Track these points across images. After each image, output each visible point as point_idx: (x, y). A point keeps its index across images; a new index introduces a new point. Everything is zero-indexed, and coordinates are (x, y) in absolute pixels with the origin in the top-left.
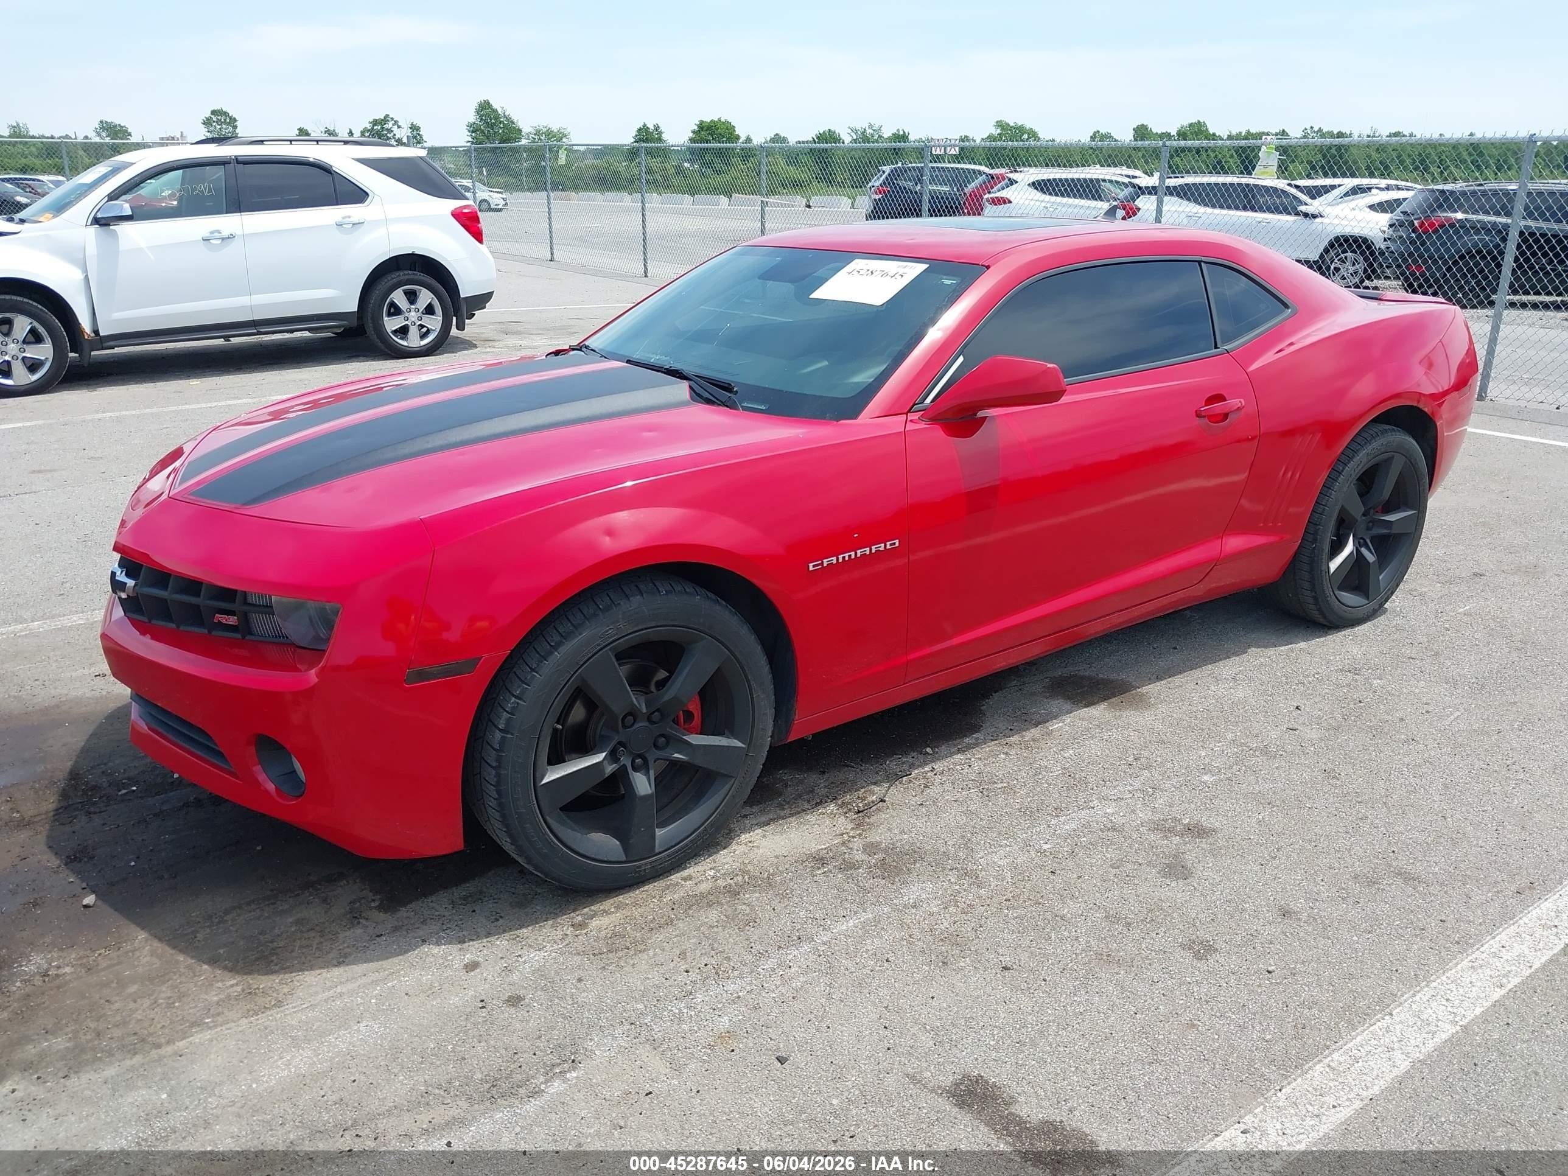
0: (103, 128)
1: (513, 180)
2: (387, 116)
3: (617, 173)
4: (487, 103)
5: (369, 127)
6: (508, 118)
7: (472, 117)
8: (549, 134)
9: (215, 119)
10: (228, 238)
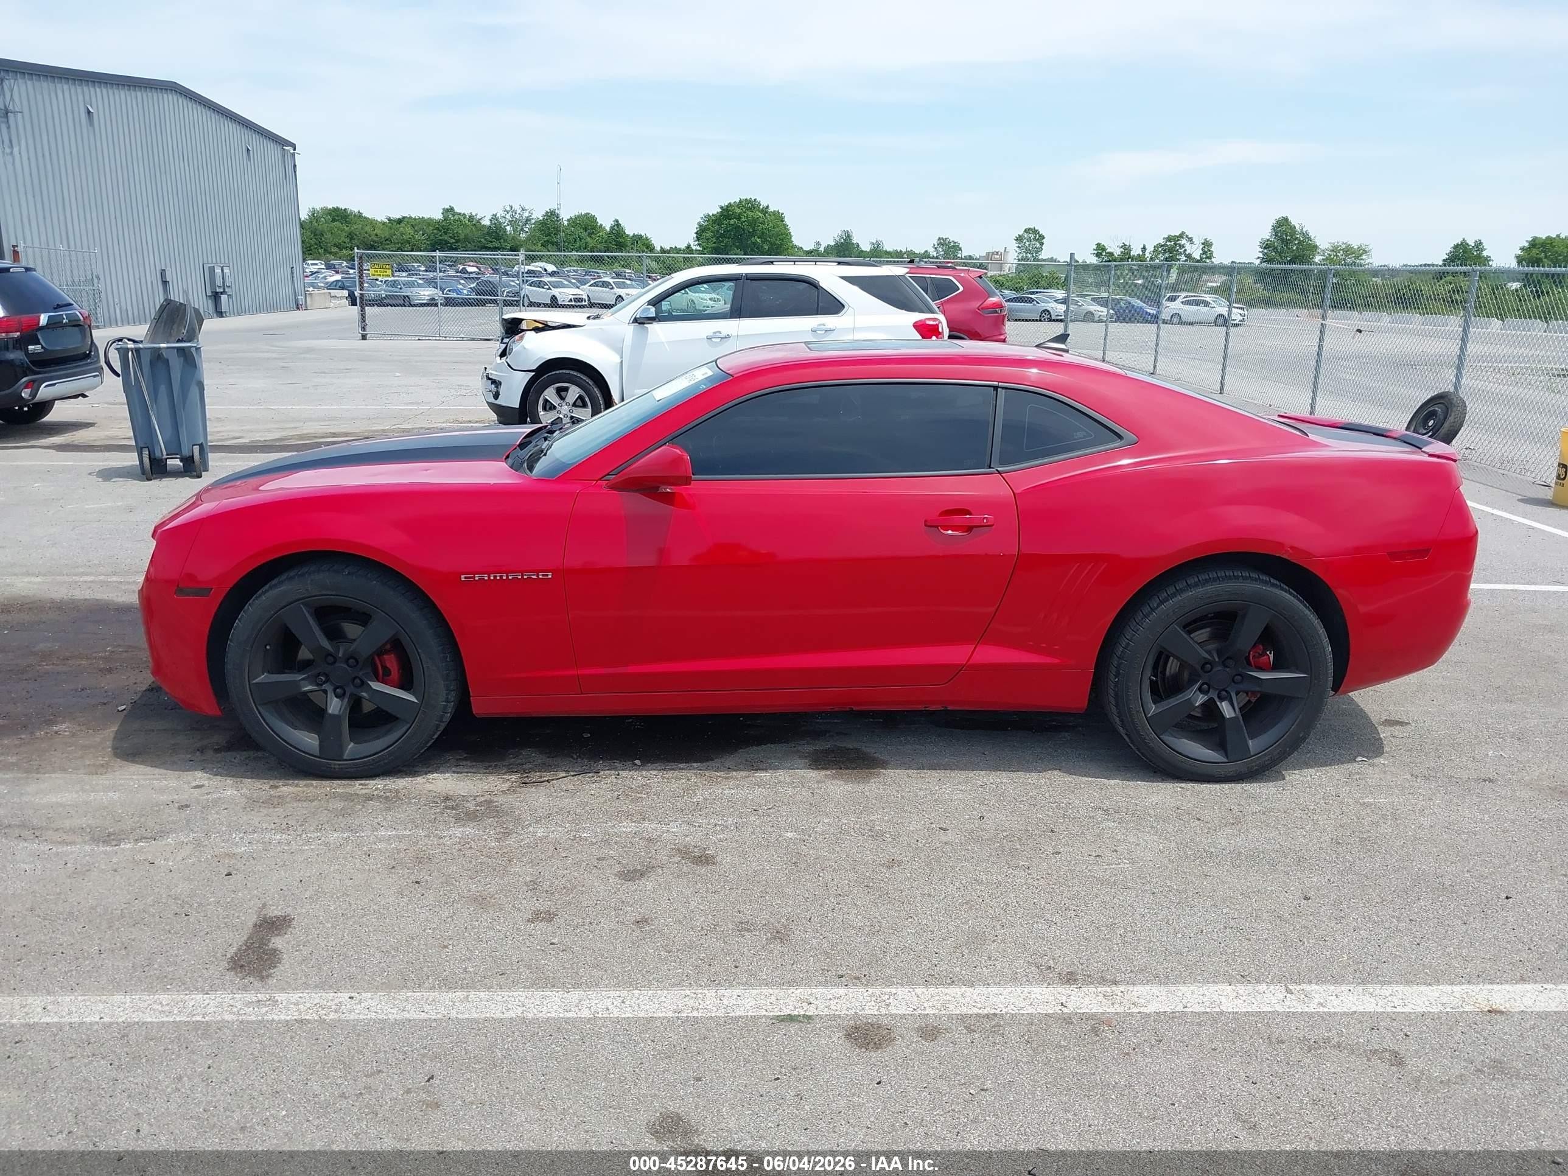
0: (940, 244)
1: (1297, 297)
2: (1183, 233)
3: (1419, 291)
4: (1286, 219)
5: (1162, 242)
6: (1306, 235)
7: (1267, 233)
8: (1348, 250)
9: (1026, 236)
10: (725, 337)
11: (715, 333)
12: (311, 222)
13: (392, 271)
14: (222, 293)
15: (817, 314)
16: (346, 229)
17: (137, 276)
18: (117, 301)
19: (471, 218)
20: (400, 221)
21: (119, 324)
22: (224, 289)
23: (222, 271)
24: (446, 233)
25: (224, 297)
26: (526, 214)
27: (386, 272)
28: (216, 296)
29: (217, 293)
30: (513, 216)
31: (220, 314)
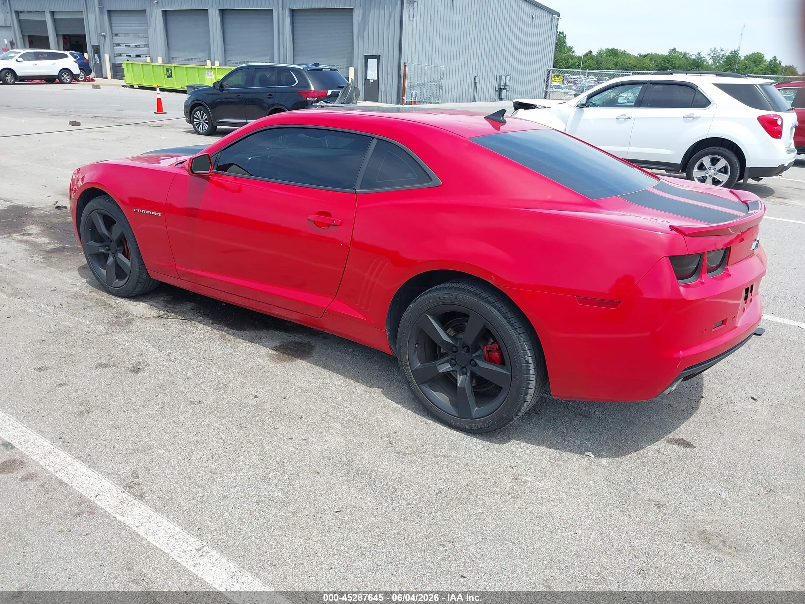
10: (627, 118)
11: (622, 115)
12: (597, 56)
13: (563, 79)
14: (504, 89)
15: (691, 108)
16: (615, 60)
17: (462, 79)
18: (450, 91)
19: (686, 54)
20: (645, 56)
21: (449, 101)
22: (505, 87)
23: (506, 78)
24: (668, 63)
25: (504, 91)
26: (723, 53)
27: (560, 80)
28: (500, 90)
29: (501, 89)
30: (715, 54)
31: (501, 99)
